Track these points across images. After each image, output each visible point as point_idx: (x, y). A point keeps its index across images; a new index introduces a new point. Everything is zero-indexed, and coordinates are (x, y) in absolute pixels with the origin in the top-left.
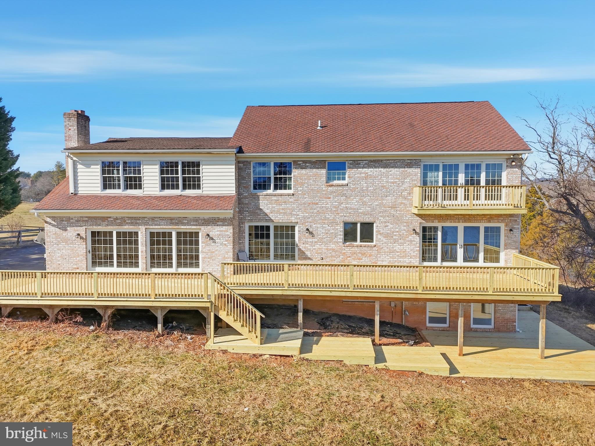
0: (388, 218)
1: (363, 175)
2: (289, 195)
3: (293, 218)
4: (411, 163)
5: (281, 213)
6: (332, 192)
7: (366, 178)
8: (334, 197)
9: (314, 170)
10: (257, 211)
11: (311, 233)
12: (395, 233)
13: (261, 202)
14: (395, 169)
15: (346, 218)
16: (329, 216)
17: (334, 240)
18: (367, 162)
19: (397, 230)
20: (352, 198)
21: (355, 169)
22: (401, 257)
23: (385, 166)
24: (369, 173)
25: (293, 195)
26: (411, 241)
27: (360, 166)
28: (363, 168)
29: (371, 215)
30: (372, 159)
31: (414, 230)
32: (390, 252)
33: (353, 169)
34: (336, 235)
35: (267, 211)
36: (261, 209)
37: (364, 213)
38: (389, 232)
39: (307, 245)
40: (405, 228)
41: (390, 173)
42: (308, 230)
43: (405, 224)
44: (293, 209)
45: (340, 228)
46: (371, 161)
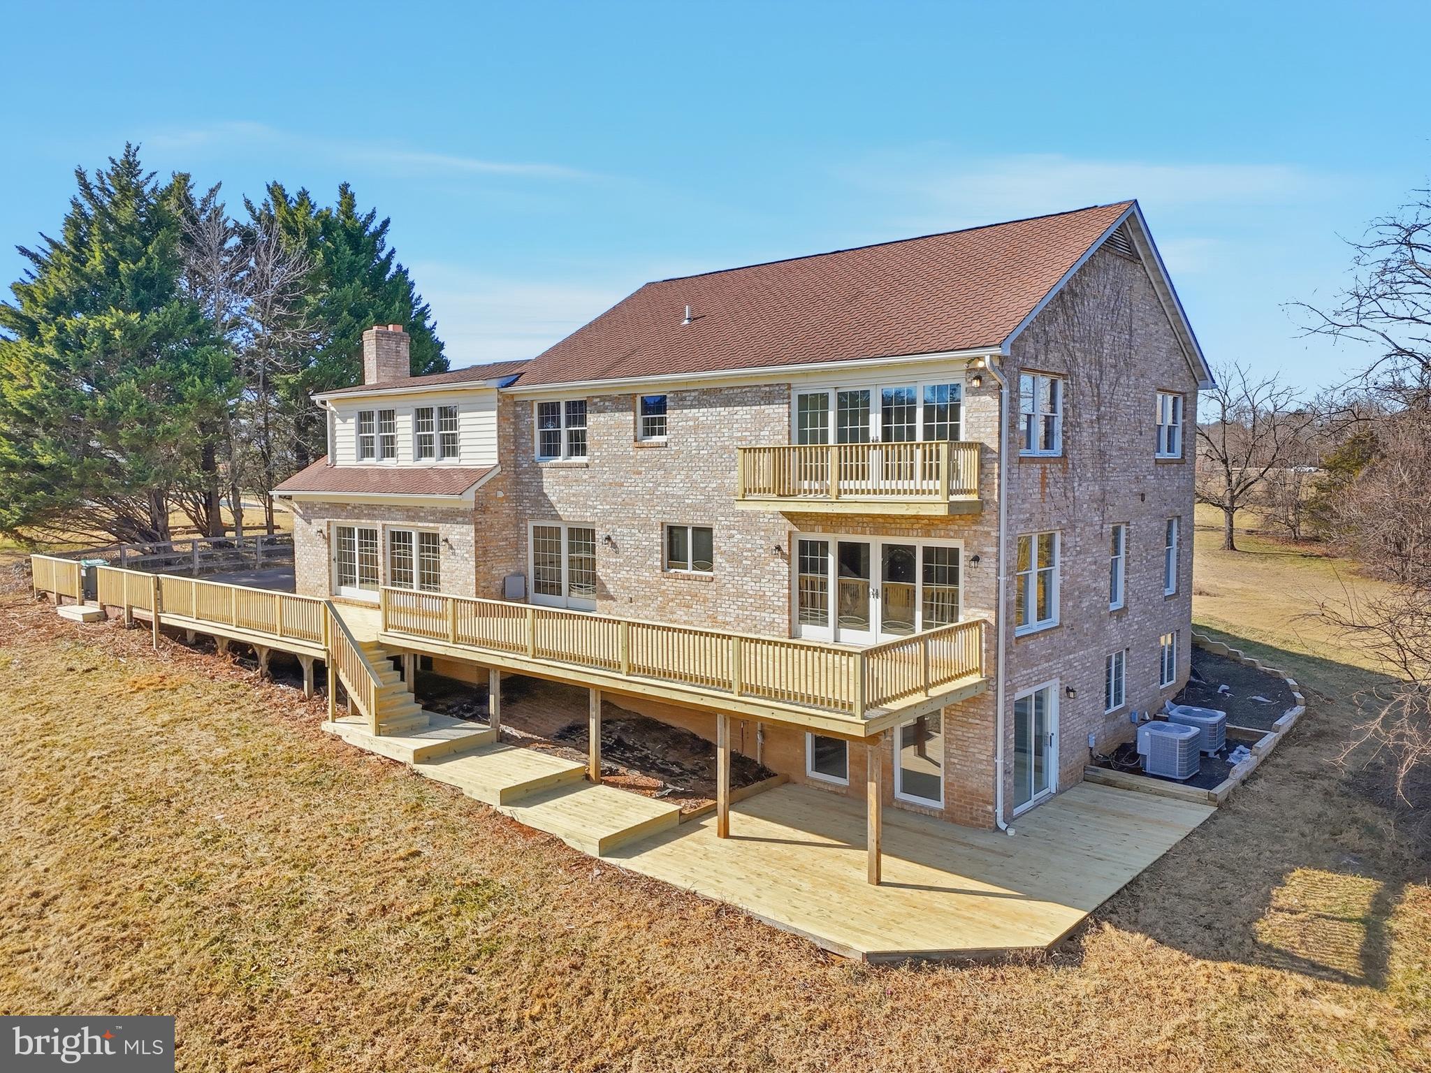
0: (732, 519)
1: (691, 423)
2: (580, 466)
3: (589, 514)
4: (770, 393)
5: (572, 502)
6: (644, 461)
7: (696, 428)
8: (648, 470)
9: (617, 414)
10: (540, 499)
11: (614, 546)
12: (745, 554)
13: (544, 480)
14: (745, 408)
15: (665, 516)
16: (641, 510)
17: (648, 563)
18: (696, 394)
19: (749, 546)
20: (674, 473)
21: (679, 411)
22: (757, 609)
23: (728, 402)
24: (701, 419)
25: (587, 466)
26: (774, 573)
27: (685, 403)
28: (692, 407)
29: (705, 511)
30: (705, 387)
31: (778, 548)
32: (738, 597)
33: (676, 411)
34: (651, 552)
35: (553, 499)
36: (545, 495)
37: (694, 508)
38: (735, 549)
39: (609, 571)
40: (763, 542)
41: (735, 417)
42: (609, 538)
43: (762, 533)
44: (588, 496)
45: (657, 538)
46: (704, 392)
